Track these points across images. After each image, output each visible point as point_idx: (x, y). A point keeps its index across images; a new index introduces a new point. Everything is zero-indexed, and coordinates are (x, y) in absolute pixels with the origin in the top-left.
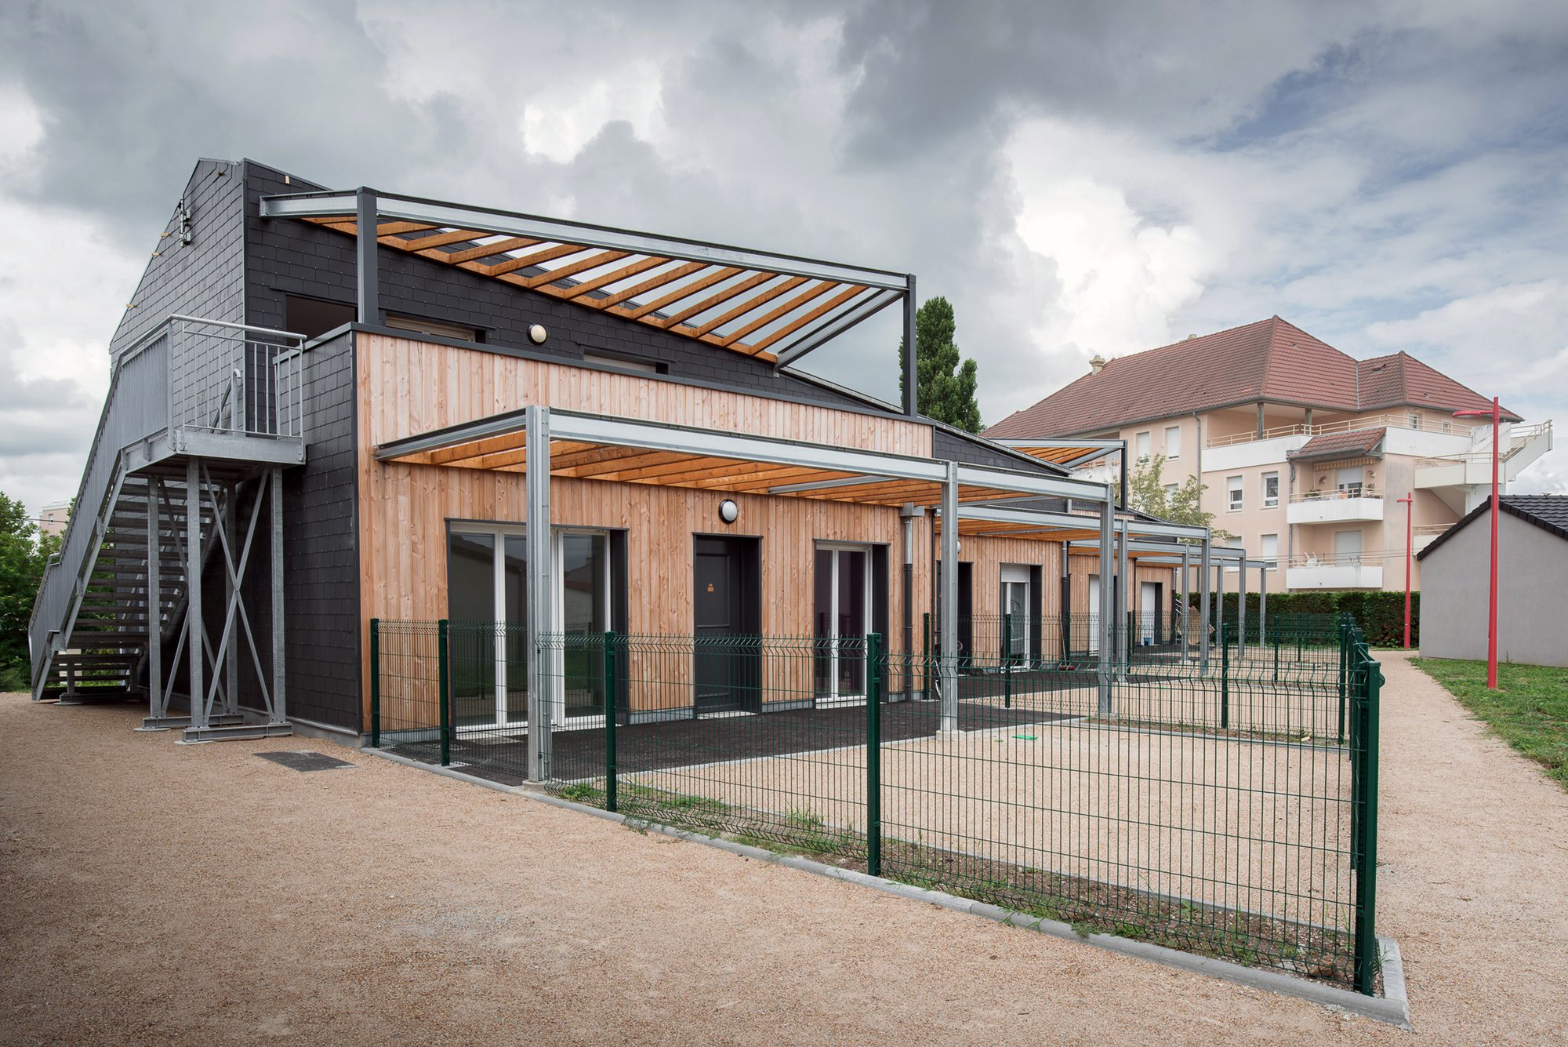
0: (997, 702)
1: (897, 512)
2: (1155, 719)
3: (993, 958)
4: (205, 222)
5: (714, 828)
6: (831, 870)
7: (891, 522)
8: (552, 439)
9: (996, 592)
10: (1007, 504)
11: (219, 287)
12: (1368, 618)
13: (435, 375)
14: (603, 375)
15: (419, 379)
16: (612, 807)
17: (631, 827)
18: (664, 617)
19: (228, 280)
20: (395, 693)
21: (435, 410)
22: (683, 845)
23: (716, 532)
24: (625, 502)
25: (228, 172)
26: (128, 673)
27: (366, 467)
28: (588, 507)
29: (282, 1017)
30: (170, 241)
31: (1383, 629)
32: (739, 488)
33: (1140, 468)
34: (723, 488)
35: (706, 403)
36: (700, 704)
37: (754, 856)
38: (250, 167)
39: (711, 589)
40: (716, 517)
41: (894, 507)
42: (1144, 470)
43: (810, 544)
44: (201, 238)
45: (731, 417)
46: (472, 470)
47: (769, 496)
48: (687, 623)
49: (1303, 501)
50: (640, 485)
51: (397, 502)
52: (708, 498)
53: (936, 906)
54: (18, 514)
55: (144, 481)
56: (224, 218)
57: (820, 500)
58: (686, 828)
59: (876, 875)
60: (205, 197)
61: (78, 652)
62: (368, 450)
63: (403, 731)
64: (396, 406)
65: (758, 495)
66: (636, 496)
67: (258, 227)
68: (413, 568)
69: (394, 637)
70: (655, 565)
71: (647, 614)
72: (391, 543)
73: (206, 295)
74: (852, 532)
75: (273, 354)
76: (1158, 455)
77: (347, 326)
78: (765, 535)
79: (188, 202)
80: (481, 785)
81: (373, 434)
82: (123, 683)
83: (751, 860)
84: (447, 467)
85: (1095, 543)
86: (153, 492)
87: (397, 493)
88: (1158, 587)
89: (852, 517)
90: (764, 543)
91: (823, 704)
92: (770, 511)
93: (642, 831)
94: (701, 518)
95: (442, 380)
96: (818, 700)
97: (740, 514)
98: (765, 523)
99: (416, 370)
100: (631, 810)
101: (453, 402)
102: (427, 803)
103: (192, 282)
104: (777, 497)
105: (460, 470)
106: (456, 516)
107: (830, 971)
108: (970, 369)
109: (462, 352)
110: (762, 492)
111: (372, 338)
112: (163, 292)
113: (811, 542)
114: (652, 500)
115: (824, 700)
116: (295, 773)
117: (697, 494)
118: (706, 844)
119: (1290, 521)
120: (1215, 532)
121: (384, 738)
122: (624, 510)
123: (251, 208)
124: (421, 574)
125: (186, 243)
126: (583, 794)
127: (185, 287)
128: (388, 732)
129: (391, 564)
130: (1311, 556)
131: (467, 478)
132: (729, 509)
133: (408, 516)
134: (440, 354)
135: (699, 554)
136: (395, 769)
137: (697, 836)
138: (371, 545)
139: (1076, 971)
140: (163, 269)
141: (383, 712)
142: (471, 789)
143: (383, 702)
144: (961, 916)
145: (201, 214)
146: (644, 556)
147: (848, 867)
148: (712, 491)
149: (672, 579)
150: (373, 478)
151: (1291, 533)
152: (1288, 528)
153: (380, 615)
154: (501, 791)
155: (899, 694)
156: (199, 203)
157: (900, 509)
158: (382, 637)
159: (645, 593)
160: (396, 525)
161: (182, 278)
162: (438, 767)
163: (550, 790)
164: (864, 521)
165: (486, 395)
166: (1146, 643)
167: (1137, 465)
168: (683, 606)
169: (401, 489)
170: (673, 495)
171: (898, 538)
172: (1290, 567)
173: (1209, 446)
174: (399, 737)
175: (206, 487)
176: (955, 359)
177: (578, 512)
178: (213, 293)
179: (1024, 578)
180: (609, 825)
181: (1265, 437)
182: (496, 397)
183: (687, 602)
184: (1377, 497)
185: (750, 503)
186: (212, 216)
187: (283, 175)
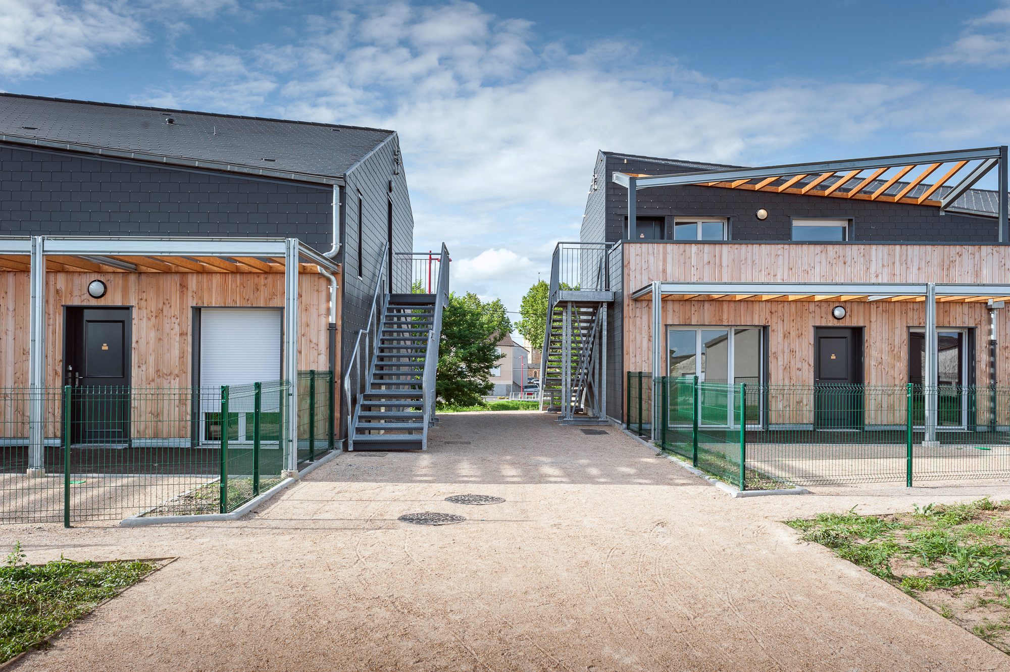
1: (983, 306)
7: (977, 313)
13: (661, 257)
15: (653, 260)
18: (793, 373)
19: (602, 211)
21: (661, 275)
23: (830, 324)
24: (768, 312)
25: (603, 160)
27: (627, 303)
28: (744, 315)
34: (834, 300)
35: (823, 252)
40: (830, 317)
43: (905, 329)
45: (842, 258)
46: (679, 301)
47: (870, 302)
50: (778, 301)
51: (641, 318)
52: (824, 306)
57: (913, 302)
62: (628, 294)
64: (641, 274)
65: (861, 302)
66: (775, 307)
68: (649, 349)
70: (786, 344)
71: (781, 370)
72: (638, 338)
74: (941, 321)
77: (621, 241)
78: (867, 325)
81: (631, 287)
84: (666, 300)
86: (564, 314)
87: (641, 314)
89: (941, 311)
90: (866, 331)
92: (872, 310)
94: (818, 317)
95: (665, 260)
97: (848, 314)
98: (867, 317)
99: (651, 257)
101: (670, 270)
104: (877, 301)
105: (673, 301)
106: (671, 323)
110: (863, 300)
111: (631, 245)
112: (591, 212)
114: (786, 309)
117: (816, 304)
121: (633, 426)
122: (767, 315)
123: (609, 178)
125: (595, 190)
127: (595, 211)
129: (638, 346)
131: (676, 305)
132: (840, 311)
133: (647, 324)
134: (664, 247)
135: (816, 337)
138: (629, 338)
140: (592, 200)
143: (632, 409)
146: (780, 339)
148: (827, 302)
149: (799, 351)
150: (631, 307)
153: (632, 369)
157: (986, 304)
158: (633, 381)
159: (780, 359)
160: (641, 329)
161: (595, 207)
162: (637, 437)
164: (952, 313)
168: (807, 367)
169: (643, 312)
170: (799, 305)
171: (984, 323)
177: (739, 318)
183: (809, 365)
185: (855, 306)
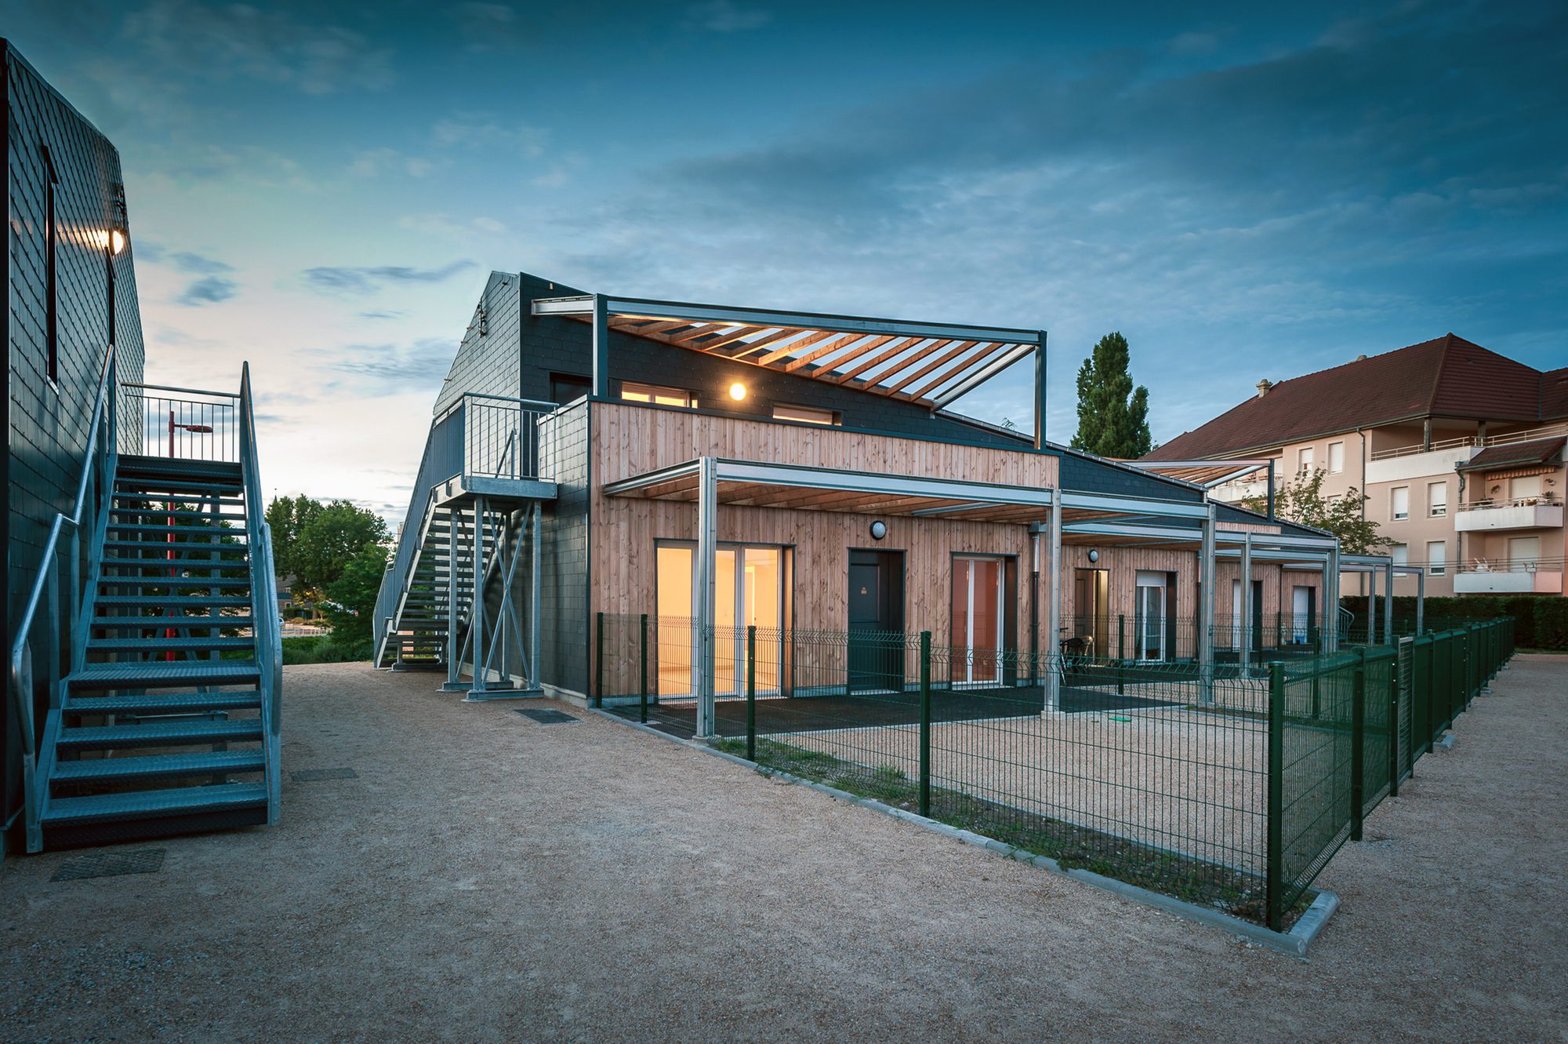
0: (1112, 690)
1: (1026, 529)
2: (1249, 708)
3: (985, 879)
4: (495, 319)
5: (819, 776)
6: (892, 810)
7: (1020, 537)
8: (719, 481)
9: (1132, 595)
10: (1130, 521)
11: (504, 367)
12: (1540, 622)
13: (648, 431)
14: (777, 426)
15: (636, 435)
16: (751, 758)
17: (760, 773)
18: (824, 614)
19: (509, 362)
20: (613, 668)
21: (648, 458)
22: (793, 788)
23: (868, 546)
24: (793, 525)
25: (510, 282)
26: (440, 649)
27: (596, 501)
28: (763, 529)
29: (472, 880)
30: (473, 333)
31: (1557, 633)
32: (887, 511)
33: (1300, 482)
34: (874, 512)
35: (861, 445)
36: (852, 684)
37: (841, 797)
38: (524, 277)
39: (864, 592)
40: (868, 536)
41: (1023, 525)
42: (1304, 483)
44: (492, 331)
45: (881, 454)
46: (675, 502)
47: (912, 518)
48: (840, 618)
49: (1473, 509)
50: (806, 510)
51: (618, 526)
52: (861, 519)
53: (961, 842)
54: (382, 526)
55: (448, 511)
56: (507, 316)
57: (957, 520)
58: (799, 775)
59: (926, 816)
60: (495, 301)
61: (411, 633)
62: (598, 488)
63: (619, 696)
64: (618, 454)
65: (903, 517)
66: (803, 518)
67: (531, 324)
68: (629, 577)
69: (614, 626)
70: (816, 572)
71: (809, 611)
72: (613, 558)
73: (496, 373)
74: (985, 546)
75: (535, 418)
76: (1318, 469)
77: (584, 398)
78: (909, 547)
79: (484, 305)
80: (665, 738)
81: (602, 477)
82: (437, 657)
83: (838, 801)
84: (656, 500)
85: (1237, 552)
86: (454, 518)
87: (619, 520)
88: (1311, 591)
89: (985, 533)
90: (908, 554)
91: (958, 686)
92: (914, 528)
93: (768, 776)
94: (853, 535)
95: (654, 435)
96: (954, 683)
97: (888, 532)
98: (909, 538)
99: (634, 428)
100: (763, 761)
101: (661, 451)
102: (621, 749)
103: (487, 363)
104: (919, 518)
105: (666, 501)
106: (662, 536)
107: (855, 878)
108: (1142, 394)
109: (668, 413)
110: (906, 514)
111: (602, 405)
112: (468, 370)
113: (948, 555)
114: (815, 521)
115: (959, 683)
116: (537, 725)
117: (852, 516)
118: (810, 787)
119: (1458, 528)
120: (1379, 539)
121: (605, 701)
122: (792, 530)
123: (525, 307)
124: (635, 579)
125: (483, 334)
126: (732, 748)
127: (482, 367)
128: (609, 696)
129: (613, 571)
130: (1482, 562)
131: (671, 508)
132: (879, 528)
133: (626, 536)
134: (652, 415)
135: (852, 564)
136: (608, 724)
137: (805, 781)
138: (599, 558)
139: (1045, 894)
140: (469, 353)
141: (605, 682)
142: (658, 741)
143: (605, 674)
144: (977, 850)
145: (493, 312)
146: (808, 565)
147: (907, 809)
148: (865, 514)
149: (831, 583)
150: (601, 508)
151: (1460, 540)
152: (1456, 536)
153: (604, 610)
154: (677, 743)
155: (1027, 679)
156: (492, 305)
157: (1028, 526)
158: (606, 627)
159: (808, 594)
160: (617, 543)
161: (480, 360)
162: (638, 724)
163: (712, 744)
164: (996, 537)
165: (686, 445)
166: (1298, 642)
167: (1296, 479)
168: (839, 605)
169: (622, 516)
170: (832, 517)
171: (1026, 550)
172: (1459, 572)
173: (1373, 460)
174: (616, 701)
175: (486, 514)
176: (1129, 386)
177: (756, 532)
178: (501, 371)
179: (1160, 583)
180: (745, 770)
181: (1433, 450)
182: (694, 446)
183: (843, 603)
184: (1556, 505)
185: (896, 522)
186: (500, 314)
187: (548, 283)
